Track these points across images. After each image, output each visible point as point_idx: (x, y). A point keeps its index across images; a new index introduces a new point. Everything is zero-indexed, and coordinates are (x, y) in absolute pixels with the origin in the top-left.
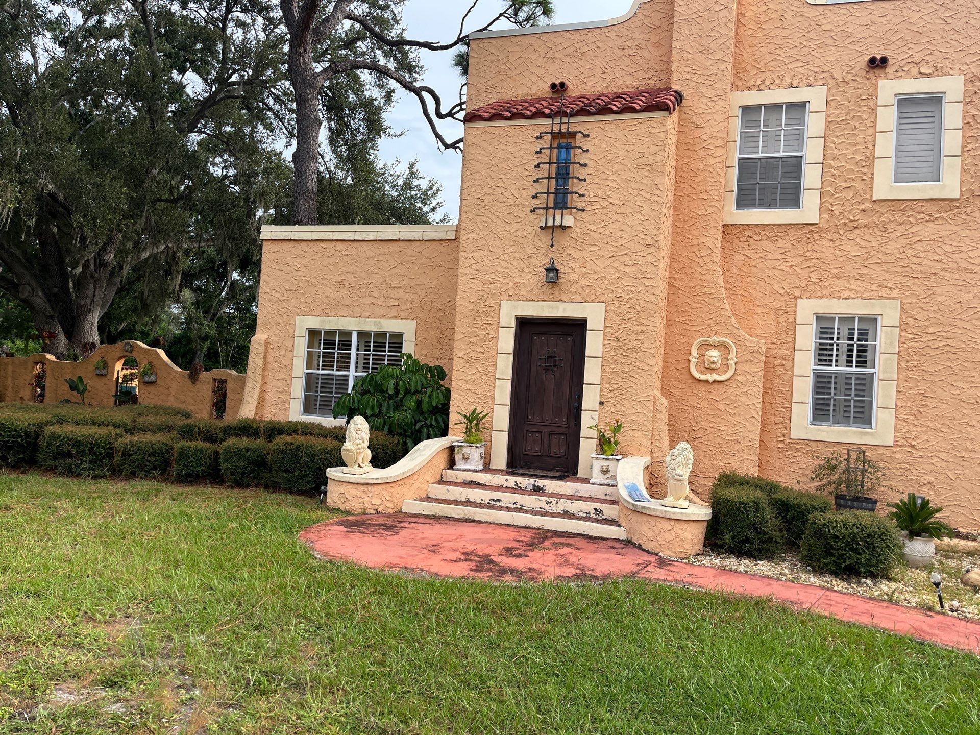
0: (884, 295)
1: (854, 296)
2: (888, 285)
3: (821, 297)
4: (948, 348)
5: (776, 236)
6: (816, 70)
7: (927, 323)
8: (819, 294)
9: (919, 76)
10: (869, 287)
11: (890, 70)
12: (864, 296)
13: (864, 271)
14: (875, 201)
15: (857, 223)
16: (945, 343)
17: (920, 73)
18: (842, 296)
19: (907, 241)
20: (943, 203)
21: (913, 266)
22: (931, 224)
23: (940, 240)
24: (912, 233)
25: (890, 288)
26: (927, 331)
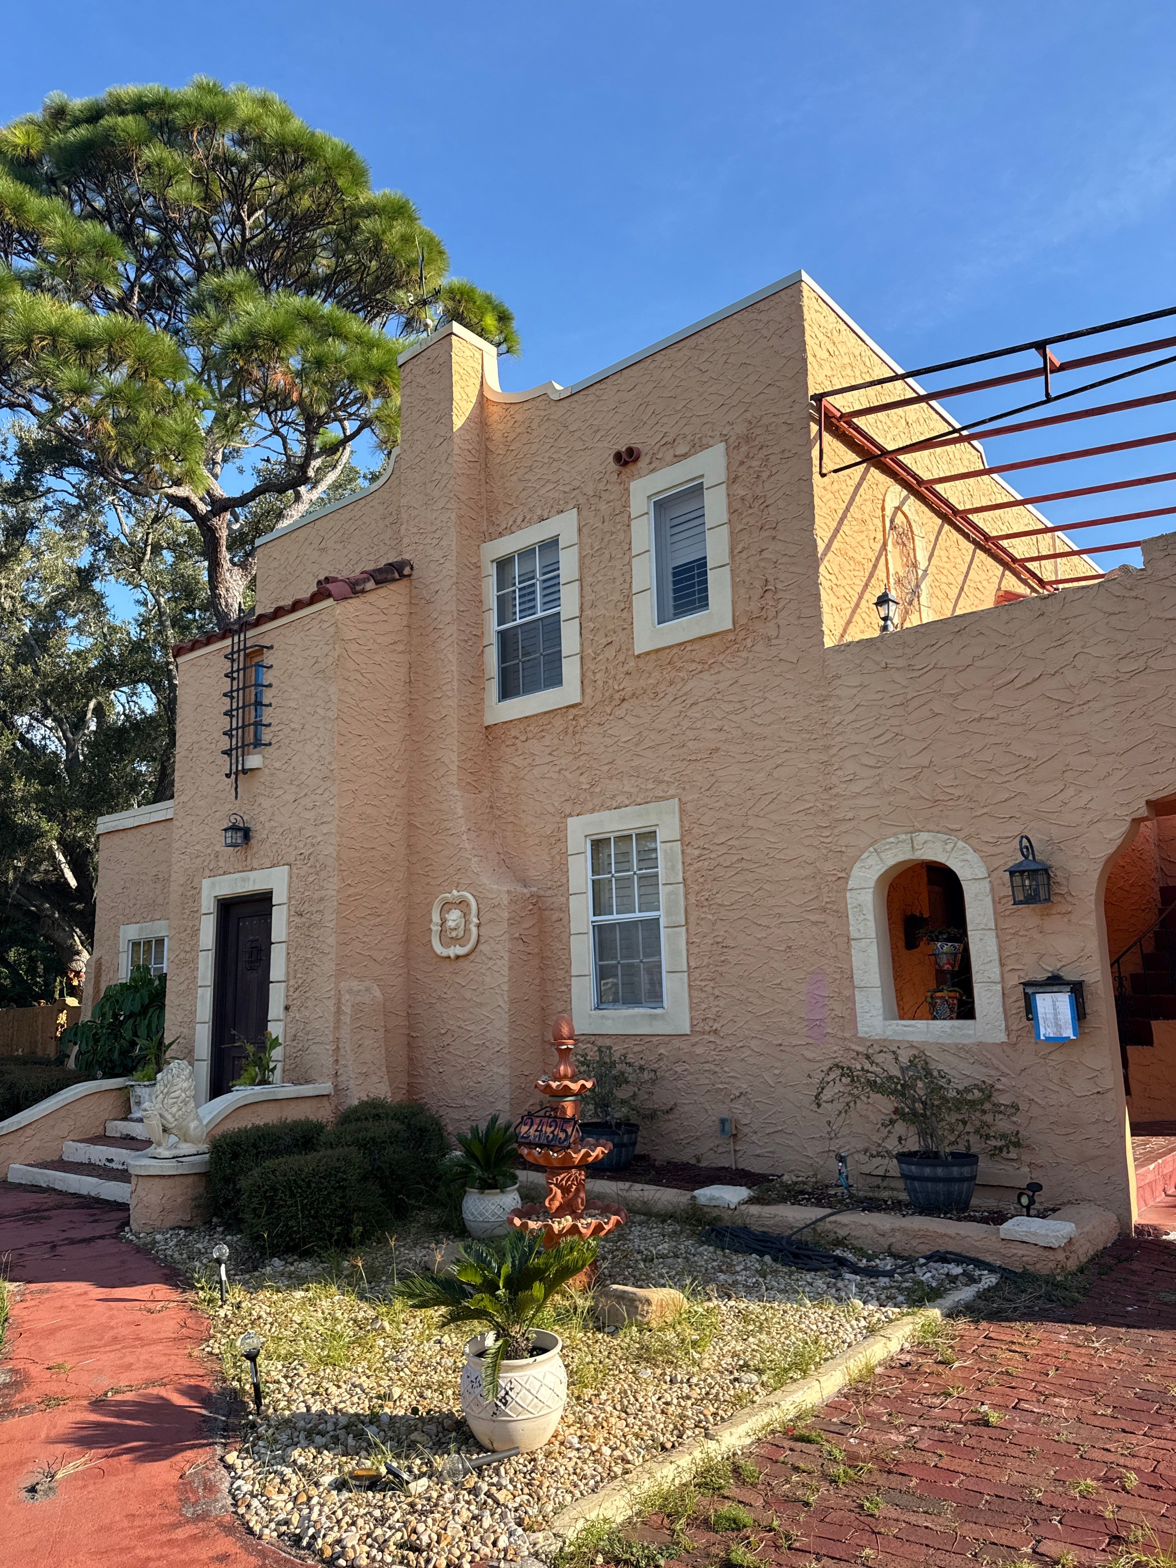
0: (661, 794)
1: (627, 802)
2: (666, 778)
3: (593, 811)
4: (744, 864)
5: (542, 731)
6: (567, 489)
7: (714, 829)
8: (590, 806)
9: (675, 460)
10: (643, 786)
11: (642, 463)
12: (638, 800)
13: (637, 762)
14: (639, 656)
15: (623, 693)
16: (740, 857)
17: (675, 456)
18: (615, 805)
19: (679, 708)
20: (715, 641)
21: (689, 744)
22: (705, 676)
23: (718, 696)
24: (685, 694)
25: (668, 782)
26: (716, 841)
